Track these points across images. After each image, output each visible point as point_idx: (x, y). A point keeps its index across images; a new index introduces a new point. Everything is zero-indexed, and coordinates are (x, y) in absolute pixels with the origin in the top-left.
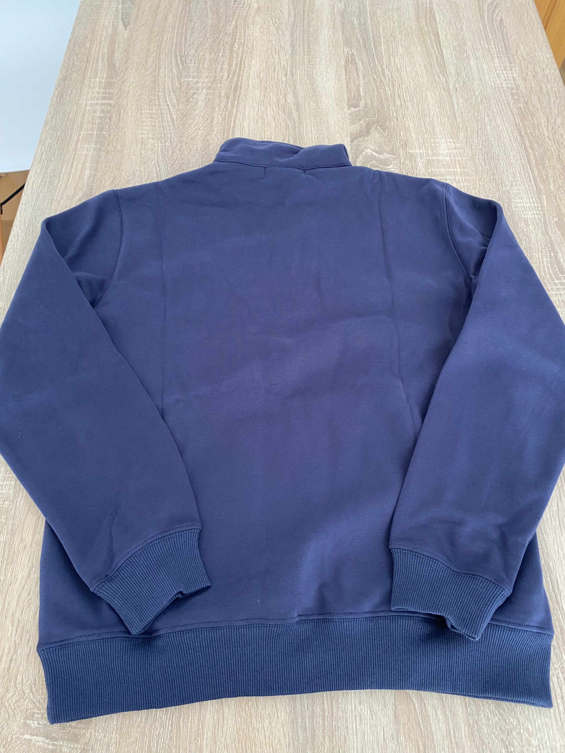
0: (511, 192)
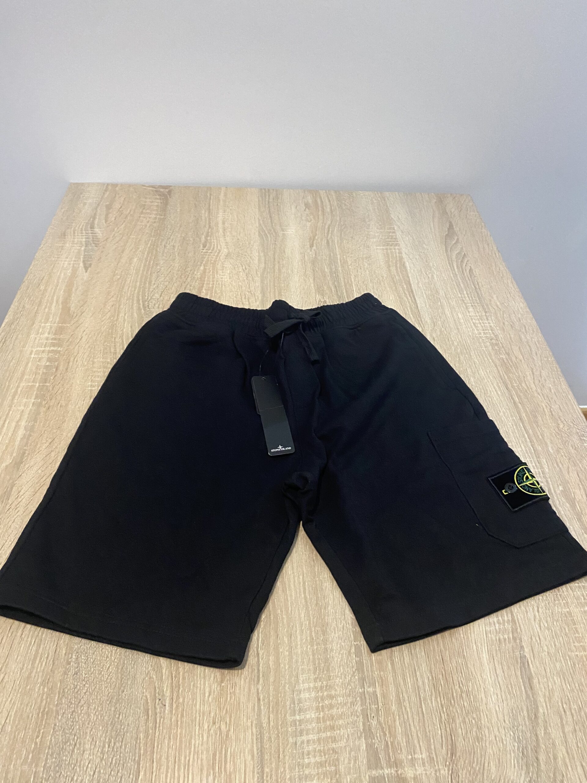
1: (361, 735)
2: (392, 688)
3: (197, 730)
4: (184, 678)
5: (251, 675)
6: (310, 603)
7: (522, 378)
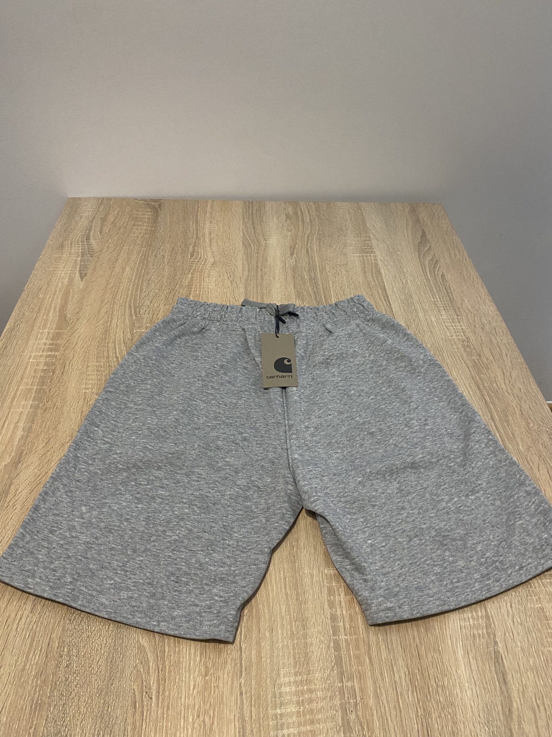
1: (340, 729)
2: (370, 683)
3: (182, 723)
4: (170, 672)
5: (234, 669)
6: (291, 599)
7: (494, 378)
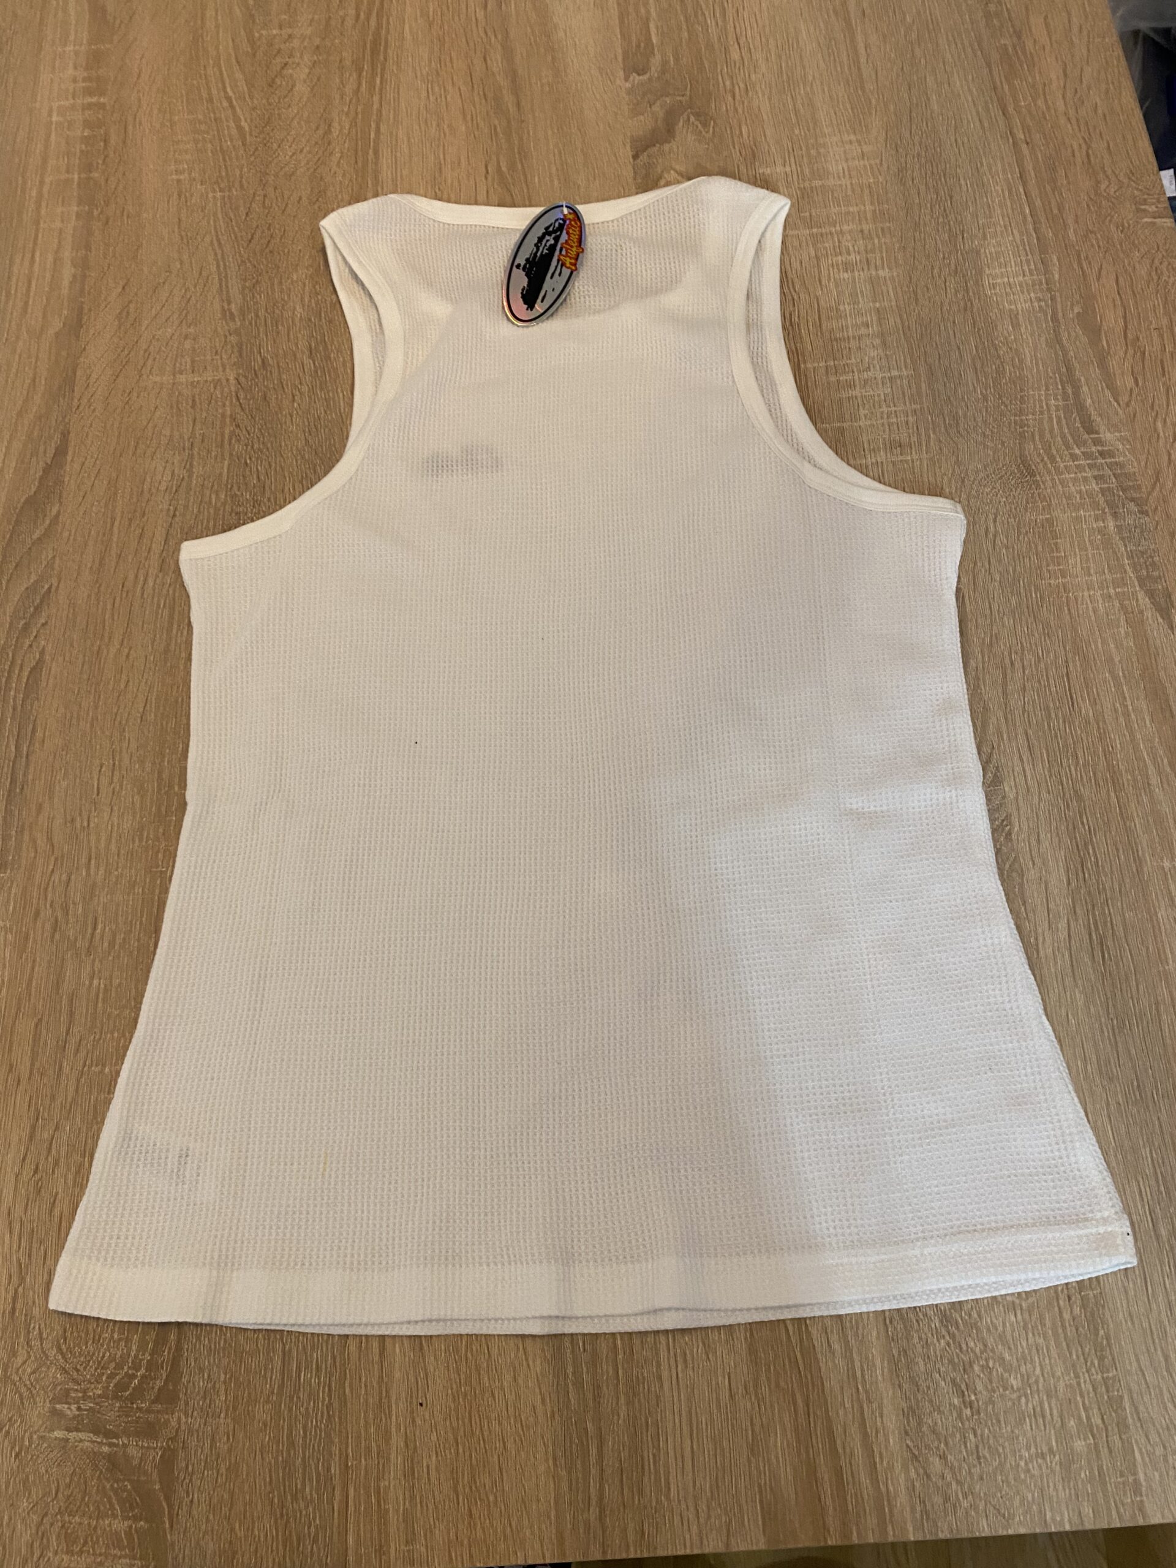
0: (982, 251)
